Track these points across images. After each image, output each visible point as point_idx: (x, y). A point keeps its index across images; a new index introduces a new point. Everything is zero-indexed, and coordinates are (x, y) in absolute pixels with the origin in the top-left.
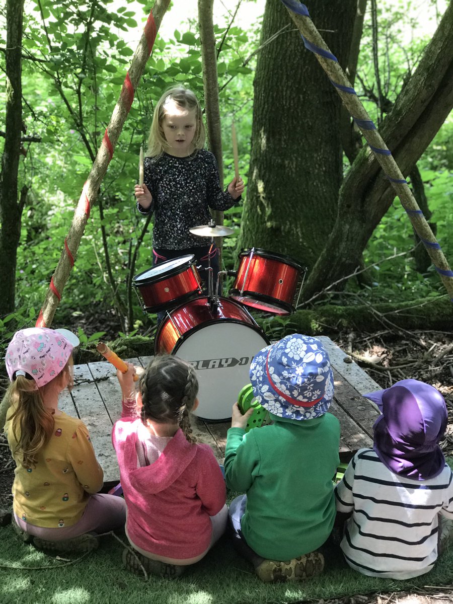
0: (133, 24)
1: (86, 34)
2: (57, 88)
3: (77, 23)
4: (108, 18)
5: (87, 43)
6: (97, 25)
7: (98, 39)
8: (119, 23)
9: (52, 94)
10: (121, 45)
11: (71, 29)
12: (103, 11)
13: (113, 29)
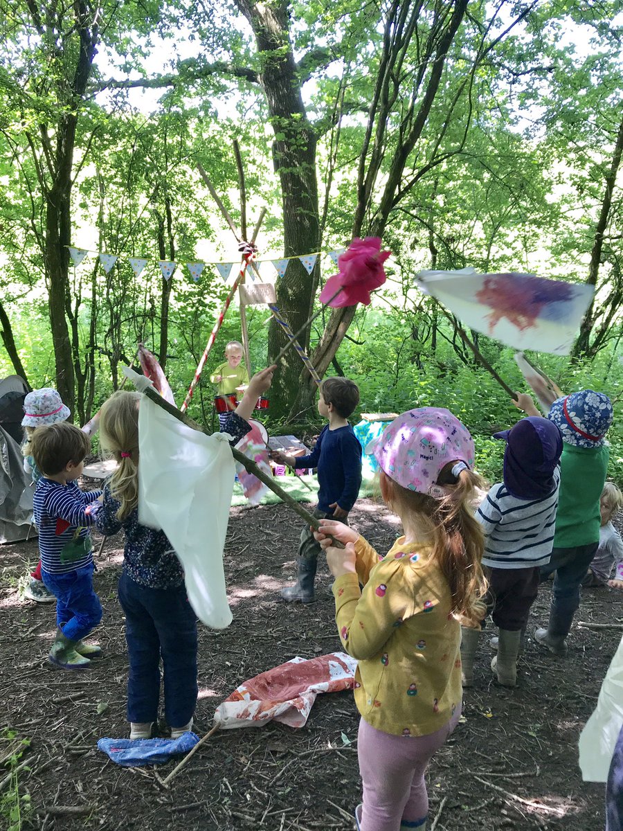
0: (216, 307)
1: (196, 312)
2: (182, 334)
3: (192, 308)
4: (205, 306)
5: (196, 315)
6: (201, 308)
7: (202, 313)
8: (210, 307)
9: (180, 336)
10: (211, 316)
11: (189, 309)
12: (203, 302)
13: (207, 309)
